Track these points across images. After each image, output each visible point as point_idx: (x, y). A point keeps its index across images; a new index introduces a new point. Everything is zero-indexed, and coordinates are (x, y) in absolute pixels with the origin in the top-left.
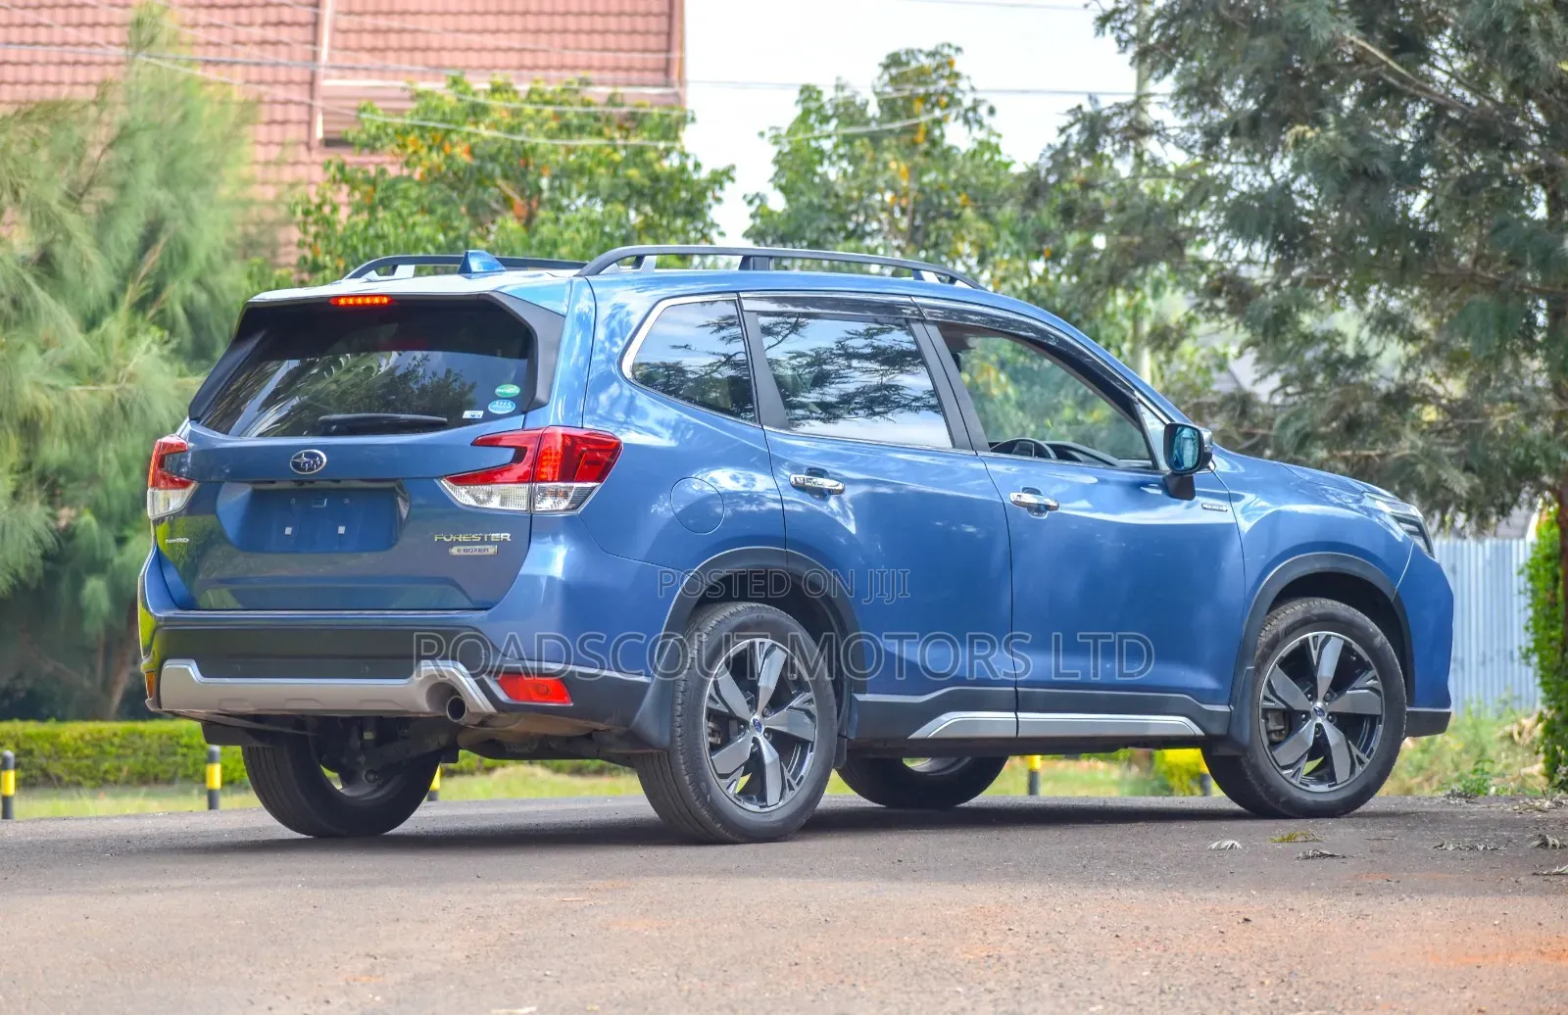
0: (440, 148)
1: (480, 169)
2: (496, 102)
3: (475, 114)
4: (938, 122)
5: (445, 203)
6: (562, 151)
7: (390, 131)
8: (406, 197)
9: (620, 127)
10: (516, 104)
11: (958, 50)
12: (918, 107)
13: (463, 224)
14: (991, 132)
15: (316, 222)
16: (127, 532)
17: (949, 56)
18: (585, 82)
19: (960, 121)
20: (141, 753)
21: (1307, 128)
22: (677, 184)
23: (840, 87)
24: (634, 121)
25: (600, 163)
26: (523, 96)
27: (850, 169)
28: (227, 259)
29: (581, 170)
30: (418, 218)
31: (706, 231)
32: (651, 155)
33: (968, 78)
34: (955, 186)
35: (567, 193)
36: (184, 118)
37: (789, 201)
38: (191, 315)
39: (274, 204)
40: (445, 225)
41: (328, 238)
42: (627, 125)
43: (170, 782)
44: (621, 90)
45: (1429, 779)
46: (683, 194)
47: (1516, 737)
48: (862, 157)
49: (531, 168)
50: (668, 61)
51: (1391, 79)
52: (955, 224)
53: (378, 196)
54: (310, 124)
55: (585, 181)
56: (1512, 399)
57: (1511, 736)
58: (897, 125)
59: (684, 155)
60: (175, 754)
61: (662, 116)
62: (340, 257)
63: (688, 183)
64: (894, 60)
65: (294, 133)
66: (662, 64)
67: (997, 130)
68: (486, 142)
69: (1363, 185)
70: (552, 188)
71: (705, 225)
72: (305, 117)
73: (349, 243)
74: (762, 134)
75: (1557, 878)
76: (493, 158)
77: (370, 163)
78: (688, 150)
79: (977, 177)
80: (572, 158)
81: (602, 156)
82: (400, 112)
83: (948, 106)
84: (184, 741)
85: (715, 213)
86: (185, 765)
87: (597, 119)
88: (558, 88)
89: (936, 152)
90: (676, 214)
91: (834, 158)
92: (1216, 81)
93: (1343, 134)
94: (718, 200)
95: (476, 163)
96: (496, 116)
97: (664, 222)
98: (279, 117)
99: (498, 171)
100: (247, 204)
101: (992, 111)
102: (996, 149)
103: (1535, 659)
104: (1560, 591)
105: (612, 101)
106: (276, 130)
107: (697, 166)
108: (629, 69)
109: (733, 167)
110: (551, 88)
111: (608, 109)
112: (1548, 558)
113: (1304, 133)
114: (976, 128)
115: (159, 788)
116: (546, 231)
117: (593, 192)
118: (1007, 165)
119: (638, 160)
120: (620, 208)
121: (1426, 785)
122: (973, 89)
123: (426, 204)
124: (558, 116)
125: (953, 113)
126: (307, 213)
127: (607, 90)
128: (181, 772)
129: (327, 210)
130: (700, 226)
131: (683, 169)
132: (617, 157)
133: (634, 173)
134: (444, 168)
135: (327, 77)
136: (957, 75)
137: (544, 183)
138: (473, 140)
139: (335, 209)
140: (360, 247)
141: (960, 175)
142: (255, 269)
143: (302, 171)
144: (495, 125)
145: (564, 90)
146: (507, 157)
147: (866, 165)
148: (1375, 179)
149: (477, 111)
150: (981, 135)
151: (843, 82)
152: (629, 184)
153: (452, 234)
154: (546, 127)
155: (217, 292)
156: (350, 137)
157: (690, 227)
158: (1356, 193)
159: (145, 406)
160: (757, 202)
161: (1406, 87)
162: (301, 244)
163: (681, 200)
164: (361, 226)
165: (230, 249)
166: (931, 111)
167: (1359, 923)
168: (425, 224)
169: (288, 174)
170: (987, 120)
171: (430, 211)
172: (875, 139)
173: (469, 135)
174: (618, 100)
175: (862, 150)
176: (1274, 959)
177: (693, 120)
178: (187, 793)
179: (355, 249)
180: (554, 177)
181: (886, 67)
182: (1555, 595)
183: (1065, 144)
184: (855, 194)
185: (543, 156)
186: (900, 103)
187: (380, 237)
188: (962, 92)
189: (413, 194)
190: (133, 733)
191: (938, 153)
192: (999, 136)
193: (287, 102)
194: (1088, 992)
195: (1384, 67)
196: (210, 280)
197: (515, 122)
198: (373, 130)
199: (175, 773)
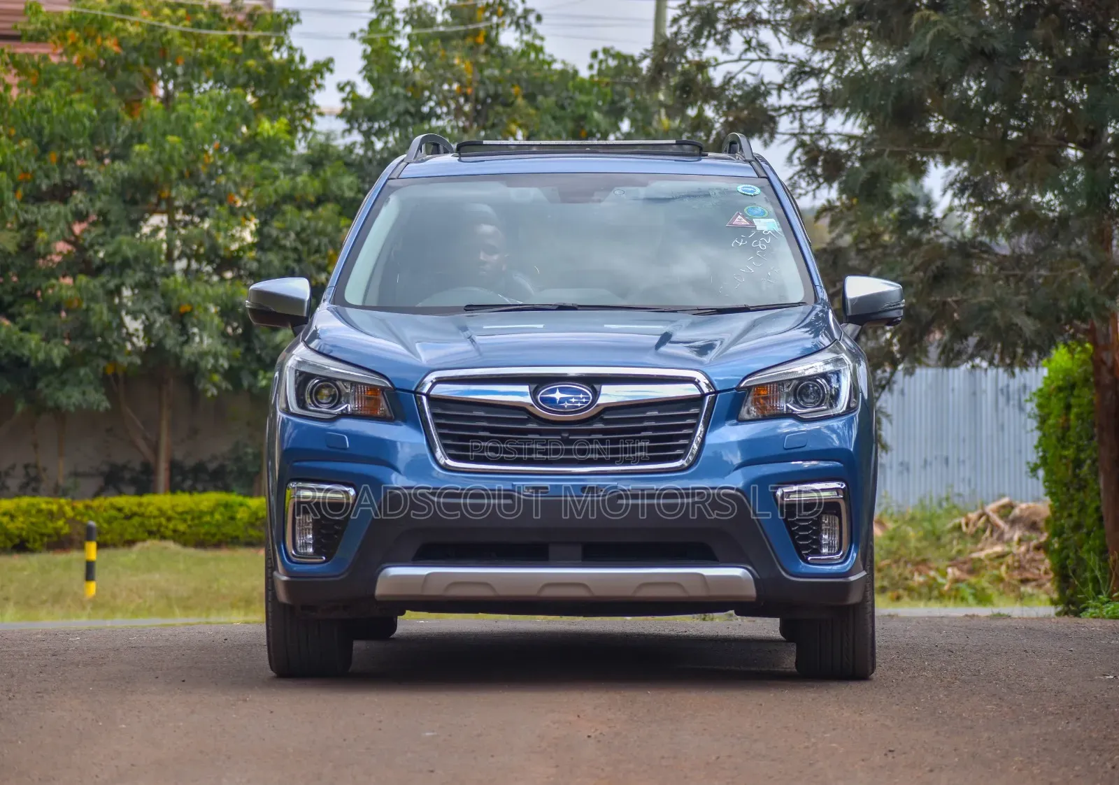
0: (94, 40)
1: (127, 56)
2: (139, 4)
3: (123, 13)
4: (495, 27)
5: (97, 84)
6: (193, 44)
7: (53, 27)
8: (65, 79)
9: (240, 26)
10: (155, 5)
12: (479, 15)
13: (113, 103)
14: (536, 36)
19: (513, 27)
21: (932, 12)
22: (287, 73)
24: (252, 20)
25: (223, 55)
27: (425, 64)
29: (210, 61)
30: (76, 96)
31: (308, 111)
32: (265, 49)
34: (510, 78)
35: (197, 78)
37: (375, 93)
40: (99, 101)
42: (246, 23)
45: (897, 562)
46: (292, 81)
47: (964, 528)
48: (435, 54)
49: (169, 57)
52: (509, 110)
53: (43, 77)
55: (212, 69)
57: (959, 527)
58: (464, 28)
59: (291, 48)
61: (273, 17)
62: (11, 126)
63: (297, 73)
67: (541, 33)
68: (132, 37)
70: (185, 75)
71: (308, 105)
73: (19, 114)
74: (354, 35)
76: (137, 49)
77: (36, 53)
78: (295, 45)
79: (528, 72)
80: (201, 50)
81: (226, 49)
82: (60, 13)
83: (503, 14)
85: (319, 98)
87: (221, 17)
89: (494, 51)
90: (285, 97)
91: (412, 55)
93: (963, 19)
94: (320, 87)
95: (122, 52)
96: (140, 15)
97: (275, 103)
99: (141, 61)
101: (539, 18)
102: (539, 50)
103: (1041, 473)
107: (303, 59)
109: (331, 60)
111: (231, 13)
113: (929, 15)
114: (524, 31)
116: (181, 109)
117: (219, 79)
118: (549, 64)
119: (254, 53)
120: (239, 91)
121: (894, 566)
123: (83, 86)
124: (190, 16)
125: (508, 20)
130: (303, 106)
131: (291, 61)
132: (238, 50)
133: (251, 63)
134: (97, 56)
137: (180, 70)
138: (122, 35)
139: (7, 89)
140: (29, 118)
141: (514, 71)
144: (139, 23)
146: (149, 49)
147: (437, 61)
149: (125, 11)
150: (527, 37)
152: (248, 72)
153: (104, 110)
154: (181, 25)
156: (19, 28)
157: (295, 108)
160: (348, 89)
163: (290, 86)
164: (29, 102)
166: (489, 18)
168: (81, 101)
170: (535, 26)
171: (86, 90)
172: (445, 38)
173: (118, 30)
175: (436, 49)
179: (24, 120)
180: (187, 66)
183: (676, 34)
184: (429, 83)
185: (177, 49)
186: (466, 11)
187: (45, 111)
188: (515, 4)
189: (72, 76)
191: (496, 52)
192: (543, 38)
197: (155, 20)
198: (39, 26)
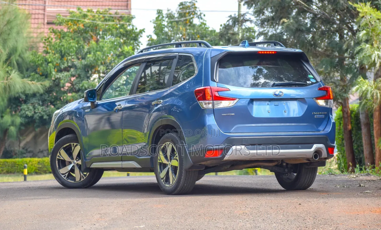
0: (76, 25)
1: (86, 29)
2: (89, 14)
3: (84, 17)
4: (192, 18)
5: (77, 37)
6: (105, 25)
7: (64, 21)
8: (68, 36)
9: (118, 20)
10: (94, 14)
11: (196, 1)
12: (187, 15)
13: (82, 42)
14: (204, 20)
15: (47, 42)
16: (3, 115)
17: (194, 3)
18: (109, 9)
19: (197, 18)
20: (7, 167)
21: (285, 19)
22: (132, 33)
23: (168, 10)
24: (121, 18)
25: (113, 28)
26: (95, 12)
27: (171, 29)
28: (26, 50)
29: (109, 30)
30: (71, 41)
31: (138, 44)
32: (125, 26)
33: (199, 8)
34: (196, 33)
35: (106, 35)
36: (15, 17)
37: (157, 37)
38: (18, 64)
39: (37, 38)
40: (78, 42)
41: (50, 46)
42: (120, 19)
43: (14, 173)
44: (118, 11)
48: (174, 26)
49: (98, 29)
50: (127, 4)
51: (305, 8)
53: (62, 36)
54: (44, 19)
55: (110, 32)
56: (332, 82)
58: (182, 19)
59: (133, 26)
60: (15, 166)
61: (128, 17)
62: (53, 50)
63: (134, 33)
64: (181, 4)
65: (40, 21)
66: (126, 5)
67: (205, 19)
68: (87, 23)
69: (299, 33)
70: (102, 34)
71: (138, 42)
72: (43, 17)
73: (55, 47)
74: (151, 21)
75: (367, 194)
76: (89, 27)
77: (59, 28)
78: (134, 25)
79: (201, 31)
80: (107, 27)
81: (114, 26)
82: (66, 16)
83: (194, 14)
84: (17, 163)
85: (140, 40)
86: (17, 169)
87: (113, 17)
88: (104, 10)
90: (131, 40)
91: (168, 27)
92: (264, 9)
93: (294, 21)
94: (141, 36)
95: (84, 28)
96: (89, 17)
97: (129, 41)
98: (37, 17)
99: (90, 30)
100: (30, 38)
101: (204, 15)
102: (205, 24)
104: (341, 127)
105: (116, 13)
106: (36, 20)
107: (136, 29)
108: (118, 6)
109: (144, 29)
110: (101, 11)
111: (115, 15)
112: (338, 119)
113: (285, 21)
114: (200, 19)
115: (12, 174)
116: (101, 44)
117: (112, 34)
118: (208, 28)
119: (123, 27)
120: (118, 38)
122: (200, 11)
123: (73, 38)
124: (104, 17)
125: (195, 16)
126: (45, 40)
127: (115, 11)
128: (16, 171)
129: (50, 39)
131: (133, 29)
132: (117, 27)
133: (121, 30)
134: (77, 29)
135: (48, 8)
136: (196, 8)
137: (101, 33)
138: (84, 23)
139: (52, 39)
140: (58, 48)
141: (197, 31)
142: (33, 53)
143: (42, 30)
144: (89, 19)
145: (105, 11)
146: (92, 27)
147: (175, 28)
148: (302, 31)
149: (85, 16)
150: (201, 21)
151: (169, 9)
152: (121, 33)
153: (79, 45)
154: (101, 20)
155: (24, 58)
156: (55, 22)
157: (134, 43)
158: (297, 35)
159: (14, 85)
160: (150, 37)
161: (309, 10)
162: (44, 47)
163: (133, 36)
164: (58, 43)
165: (27, 48)
166: (190, 16)
167: (326, 204)
168: (73, 43)
169: (39, 31)
170: (203, 17)
171: (74, 39)
172: (177, 22)
173: (83, 21)
174: (117, 13)
176: (310, 213)
177: (135, 17)
178: (18, 176)
179: (57, 49)
180: (103, 31)
181: (180, 6)
182: (340, 128)
183: (228, 24)
184: (173, 35)
185: (100, 26)
186: (183, 14)
187: (63, 46)
188: (197, 11)
189: (70, 35)
190: (5, 162)
191: (192, 26)
192: (206, 21)
193: (38, 14)
194: (270, 221)
195: (304, 6)
196: (22, 56)
197: (94, 19)
198: (60, 21)
199: (15, 171)
